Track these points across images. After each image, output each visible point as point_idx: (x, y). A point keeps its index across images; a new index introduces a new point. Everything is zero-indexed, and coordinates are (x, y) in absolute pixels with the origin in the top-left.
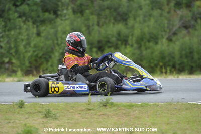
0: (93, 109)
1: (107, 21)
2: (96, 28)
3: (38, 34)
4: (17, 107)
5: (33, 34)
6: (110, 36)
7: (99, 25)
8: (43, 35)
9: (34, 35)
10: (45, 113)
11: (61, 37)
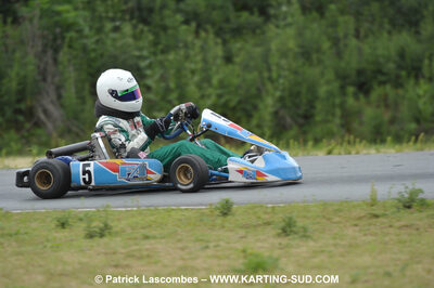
0: (384, 215)
2: (353, 42)
3: (228, 59)
5: (215, 58)
6: (381, 60)
7: (357, 36)
8: (237, 60)
9: (219, 61)
10: (283, 224)
11: (278, 65)
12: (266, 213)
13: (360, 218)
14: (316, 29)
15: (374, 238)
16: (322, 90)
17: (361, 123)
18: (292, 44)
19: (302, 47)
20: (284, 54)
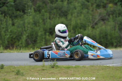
0: (46, 70)
1: (55, 16)
2: (48, 20)
3: (13, 25)
5: (10, 24)
7: (50, 18)
8: (16, 25)
10: (17, 72)
11: (27, 26)
12: (13, 68)
13: (39, 70)
14: (38, 17)
18: (31, 21)
19: (34, 21)
20: (29, 24)
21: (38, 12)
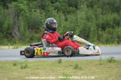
0: (103, 64)
1: (107, 12)
2: (101, 16)
3: (66, 20)
4: (57, 62)
5: (63, 19)
6: (109, 21)
7: (102, 14)
8: (68, 20)
9: (64, 20)
10: (75, 66)
11: (80, 22)
12: (71, 63)
13: (97, 65)
14: (91, 12)
15: (100, 70)
16: (92, 29)
17: (103, 38)
18: (84, 16)
19: (87, 17)
20: (82, 19)
21: (91, 8)
